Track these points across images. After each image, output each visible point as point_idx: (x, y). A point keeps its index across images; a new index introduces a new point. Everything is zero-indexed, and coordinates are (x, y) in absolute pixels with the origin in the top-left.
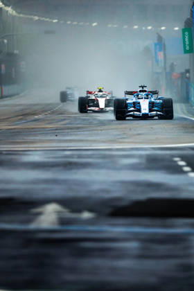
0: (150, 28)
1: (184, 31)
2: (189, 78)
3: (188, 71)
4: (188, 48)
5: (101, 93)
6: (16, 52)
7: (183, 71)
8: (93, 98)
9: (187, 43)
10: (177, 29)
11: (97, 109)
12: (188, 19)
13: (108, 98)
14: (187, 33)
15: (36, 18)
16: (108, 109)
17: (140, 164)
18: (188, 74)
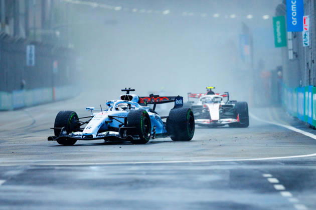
0: (233, 16)
1: (275, 19)
2: (281, 78)
3: (280, 69)
4: (279, 40)
5: (212, 96)
6: (71, 46)
7: (274, 68)
8: (200, 104)
9: (279, 34)
10: (266, 17)
11: (206, 121)
12: (280, 5)
13: (223, 103)
14: (278, 23)
15: (95, 5)
16: (225, 121)
17: (222, 181)
18: (279, 73)
